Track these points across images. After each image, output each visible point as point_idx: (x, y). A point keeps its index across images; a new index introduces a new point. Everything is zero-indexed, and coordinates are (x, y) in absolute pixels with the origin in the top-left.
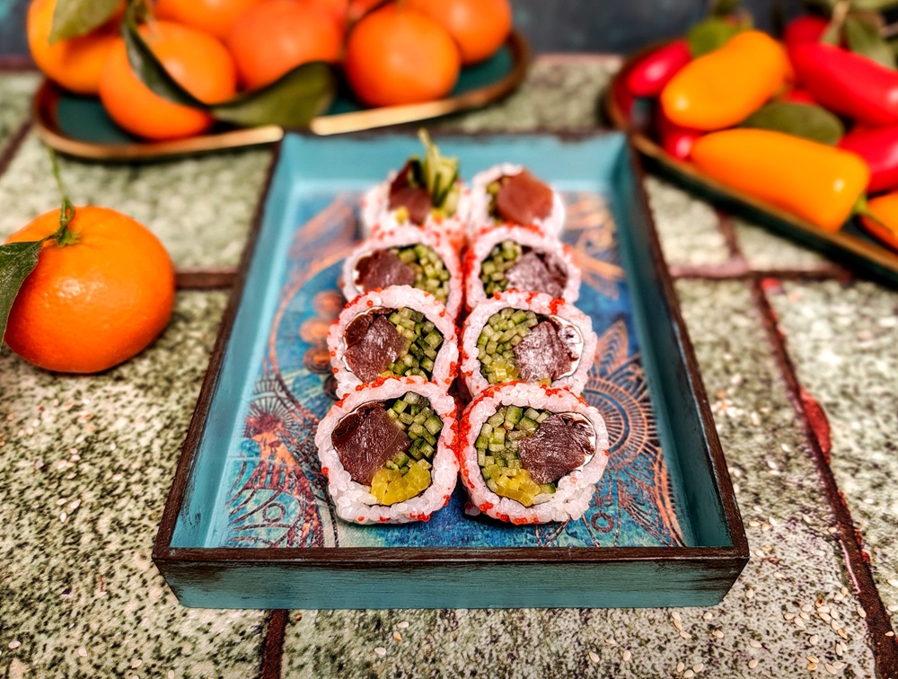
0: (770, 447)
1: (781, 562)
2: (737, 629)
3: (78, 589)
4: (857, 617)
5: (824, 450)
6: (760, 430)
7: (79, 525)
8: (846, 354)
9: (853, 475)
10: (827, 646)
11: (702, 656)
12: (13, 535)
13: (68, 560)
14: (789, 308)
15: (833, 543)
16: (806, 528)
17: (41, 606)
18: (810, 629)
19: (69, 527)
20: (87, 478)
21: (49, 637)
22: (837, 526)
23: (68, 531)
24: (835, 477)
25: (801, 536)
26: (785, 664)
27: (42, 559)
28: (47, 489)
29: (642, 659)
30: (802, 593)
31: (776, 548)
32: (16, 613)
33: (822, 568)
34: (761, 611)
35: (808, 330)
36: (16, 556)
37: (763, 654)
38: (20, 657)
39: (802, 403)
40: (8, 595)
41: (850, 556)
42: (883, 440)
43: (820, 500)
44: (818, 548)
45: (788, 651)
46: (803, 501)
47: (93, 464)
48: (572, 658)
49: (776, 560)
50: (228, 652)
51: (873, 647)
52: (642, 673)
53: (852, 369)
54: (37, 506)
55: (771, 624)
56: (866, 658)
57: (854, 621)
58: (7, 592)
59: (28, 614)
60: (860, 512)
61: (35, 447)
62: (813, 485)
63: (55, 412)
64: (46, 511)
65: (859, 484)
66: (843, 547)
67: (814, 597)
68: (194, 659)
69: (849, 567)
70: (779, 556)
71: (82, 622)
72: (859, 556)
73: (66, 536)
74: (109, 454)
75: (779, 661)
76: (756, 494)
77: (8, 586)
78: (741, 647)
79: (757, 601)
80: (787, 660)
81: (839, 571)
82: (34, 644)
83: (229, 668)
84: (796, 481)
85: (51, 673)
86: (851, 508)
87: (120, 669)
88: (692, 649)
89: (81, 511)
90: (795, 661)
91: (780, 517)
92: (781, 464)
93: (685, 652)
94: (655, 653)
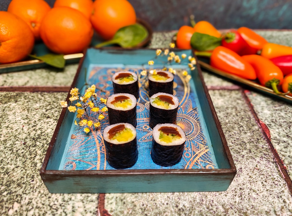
0: (252, 136)
1: (260, 169)
2: (248, 189)
3: (36, 180)
4: (285, 185)
5: (269, 137)
6: (249, 132)
7: (36, 160)
8: (272, 111)
9: (278, 144)
10: (277, 194)
11: (239, 197)
12: (14, 164)
13: (33, 171)
14: (253, 98)
15: (275, 163)
16: (266, 159)
17: (24, 186)
18: (271, 189)
19: (33, 161)
20: (39, 146)
21: (27, 195)
22: (275, 159)
23: (33, 163)
24: (273, 145)
25: (265, 162)
26: (265, 199)
27: (24, 171)
28: (25, 150)
29: (220, 199)
30: (267, 178)
31: (258, 165)
32: (15, 188)
33: (272, 171)
34: (256, 184)
35: (260, 104)
36: (15, 170)
37: (258, 197)
38: (17, 202)
39: (260, 124)
40: (13, 182)
41: (280, 167)
42: (286, 135)
43: (269, 151)
44: (271, 165)
45: (265, 195)
46: (264, 152)
47: (41, 142)
48: (198, 199)
49: (258, 169)
50: (87, 199)
51: (291, 194)
52: (221, 203)
53: (274, 115)
54: (22, 155)
55: (259, 188)
56: (289, 197)
57: (284, 186)
58: (12, 181)
59: (20, 188)
60: (282, 155)
61: (21, 137)
62: (267, 147)
63: (28, 127)
64: (25, 157)
65: (280, 147)
66: (278, 165)
67: (271, 179)
68: (76, 201)
69: (280, 171)
70: (259, 168)
71: (38, 190)
72: (283, 167)
73: (32, 164)
74: (46, 139)
75: (263, 198)
76: (250, 150)
77: (13, 180)
78: (250, 194)
79: (254, 181)
80: (265, 198)
81: (277, 172)
82: (22, 198)
83: (87, 204)
84: (261, 146)
85: (28, 207)
86: (279, 154)
87: (51, 205)
88: (235, 195)
89: (37, 156)
90: (268, 198)
91: (258, 156)
92: (256, 141)
93: (233, 196)
94: (224, 197)
